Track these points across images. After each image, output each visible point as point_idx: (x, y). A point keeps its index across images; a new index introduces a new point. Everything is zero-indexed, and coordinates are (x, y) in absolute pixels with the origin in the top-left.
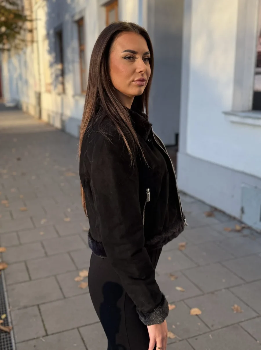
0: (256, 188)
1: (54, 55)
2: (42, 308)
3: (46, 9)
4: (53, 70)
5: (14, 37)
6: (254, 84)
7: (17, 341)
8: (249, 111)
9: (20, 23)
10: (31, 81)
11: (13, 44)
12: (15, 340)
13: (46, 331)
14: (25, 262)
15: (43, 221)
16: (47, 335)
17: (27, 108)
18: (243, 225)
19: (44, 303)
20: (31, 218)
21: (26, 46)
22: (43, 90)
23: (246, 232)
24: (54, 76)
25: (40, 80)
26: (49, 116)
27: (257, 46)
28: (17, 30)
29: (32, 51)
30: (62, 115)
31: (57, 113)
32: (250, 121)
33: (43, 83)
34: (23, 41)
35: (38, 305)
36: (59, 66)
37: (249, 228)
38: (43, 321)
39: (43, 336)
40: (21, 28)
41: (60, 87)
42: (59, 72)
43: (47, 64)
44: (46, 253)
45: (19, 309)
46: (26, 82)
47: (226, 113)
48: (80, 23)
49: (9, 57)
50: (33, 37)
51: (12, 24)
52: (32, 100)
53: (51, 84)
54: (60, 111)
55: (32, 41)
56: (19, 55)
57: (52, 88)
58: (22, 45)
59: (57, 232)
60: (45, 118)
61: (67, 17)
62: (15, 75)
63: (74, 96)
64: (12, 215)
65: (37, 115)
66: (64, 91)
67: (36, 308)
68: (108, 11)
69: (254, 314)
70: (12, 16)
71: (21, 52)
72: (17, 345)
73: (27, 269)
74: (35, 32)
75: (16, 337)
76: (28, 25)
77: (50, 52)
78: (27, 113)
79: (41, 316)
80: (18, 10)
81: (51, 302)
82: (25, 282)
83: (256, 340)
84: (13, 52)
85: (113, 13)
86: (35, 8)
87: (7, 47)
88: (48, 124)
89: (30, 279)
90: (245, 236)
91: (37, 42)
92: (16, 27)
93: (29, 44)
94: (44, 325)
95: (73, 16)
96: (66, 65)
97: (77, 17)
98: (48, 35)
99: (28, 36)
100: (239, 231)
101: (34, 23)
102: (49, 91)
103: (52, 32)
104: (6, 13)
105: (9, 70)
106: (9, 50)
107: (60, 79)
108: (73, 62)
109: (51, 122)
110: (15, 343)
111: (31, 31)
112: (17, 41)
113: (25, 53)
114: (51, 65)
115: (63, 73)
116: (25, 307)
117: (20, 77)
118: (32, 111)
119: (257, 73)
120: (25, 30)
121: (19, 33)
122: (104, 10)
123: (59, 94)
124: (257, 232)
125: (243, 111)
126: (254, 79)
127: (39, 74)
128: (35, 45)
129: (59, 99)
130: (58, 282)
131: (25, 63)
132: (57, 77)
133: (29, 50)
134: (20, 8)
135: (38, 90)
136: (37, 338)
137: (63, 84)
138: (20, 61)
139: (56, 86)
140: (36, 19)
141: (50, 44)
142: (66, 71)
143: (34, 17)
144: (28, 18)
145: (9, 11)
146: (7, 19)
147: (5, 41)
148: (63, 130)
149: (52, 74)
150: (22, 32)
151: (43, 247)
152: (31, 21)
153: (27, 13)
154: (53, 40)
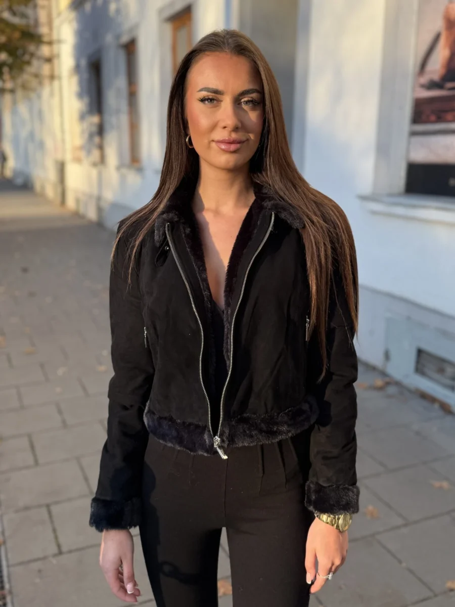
0: (409, 318)
1: (86, 100)
2: (55, 509)
3: (75, 25)
4: (85, 125)
5: (21, 70)
6: (408, 151)
7: (11, 562)
8: (399, 195)
9: (32, 48)
10: (49, 144)
11: (19, 81)
12: (7, 560)
13: (59, 546)
14: (29, 436)
15: (61, 371)
16: (60, 553)
17: (43, 187)
18: (387, 379)
19: (57, 503)
20: (42, 366)
21: (41, 83)
22: (68, 157)
23: (392, 390)
24: (86, 135)
25: (63, 141)
26: (78, 201)
27: (414, 90)
28: (27, 57)
29: (52, 94)
30: (99, 199)
31: (90, 196)
32: (400, 210)
33: (68, 146)
34: (37, 76)
35: (48, 506)
36: (95, 119)
37: (398, 384)
38: (54, 531)
39: (55, 556)
40: (32, 55)
41: (96, 154)
42: (94, 129)
43: (75, 115)
44: (64, 422)
45: (17, 511)
46: (41, 145)
47: (364, 198)
48: (130, 48)
49: (14, 103)
50: (52, 70)
51: (17, 49)
52: (51, 174)
53: (82, 148)
54: (95, 192)
55: (52, 77)
56: (29, 99)
57: (82, 154)
58: (34, 83)
59: (84, 389)
60: (71, 203)
61: (109, 38)
62: (24, 133)
63: (118, 168)
64: (9, 360)
65: (59, 199)
66: (103, 160)
67: (44, 511)
68: (176, 30)
69: (399, 521)
70: (17, 35)
71: (33, 95)
72: (12, 569)
73: (32, 447)
74: (56, 61)
75: (10, 556)
76: (45, 50)
77: (80, 95)
78: (42, 195)
79: (52, 522)
80: (28, 26)
81: (70, 500)
82: (27, 467)
83: (400, 562)
84: (19, 93)
85: (183, 33)
86: (56, 22)
87: (9, 85)
88: (76, 214)
89: (36, 462)
90: (390, 396)
91: (60, 78)
92: (24, 54)
93: (46, 82)
94: (56, 538)
95: (118, 37)
96: (107, 117)
97: (125, 39)
98: (77, 68)
99: (46, 69)
100: (381, 389)
101: (55, 47)
102: (78, 160)
103: (84, 62)
104: (8, 30)
105: (14, 125)
106: (12, 91)
107: (97, 139)
108: (118, 111)
109: (82, 210)
110: (8, 566)
111: (49, 60)
112: (25, 77)
113: (39, 97)
114: (82, 117)
115: (101, 130)
116: (27, 508)
117: (32, 136)
118: (51, 192)
119: (413, 134)
120: (39, 58)
121: (29, 63)
122: (168, 28)
123: (95, 165)
124: (410, 391)
125: (391, 195)
126: (409, 143)
127: (63, 131)
128: (56, 83)
129: (94, 172)
130: (82, 469)
131: (40, 113)
132: (91, 136)
133: (46, 91)
134: (32, 22)
135: (59, 157)
136: (45, 558)
137: (101, 147)
138: (31, 111)
139: (89, 152)
140: (59, 41)
141: (80, 83)
142: (107, 126)
143: (55, 37)
144: (46, 39)
145: (13, 27)
146: (10, 40)
147: (6, 76)
148: (100, 225)
149: (83, 132)
150: (35, 62)
151: (60, 412)
152: (50, 43)
153: (43, 30)
154: (86, 76)
